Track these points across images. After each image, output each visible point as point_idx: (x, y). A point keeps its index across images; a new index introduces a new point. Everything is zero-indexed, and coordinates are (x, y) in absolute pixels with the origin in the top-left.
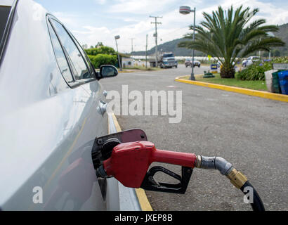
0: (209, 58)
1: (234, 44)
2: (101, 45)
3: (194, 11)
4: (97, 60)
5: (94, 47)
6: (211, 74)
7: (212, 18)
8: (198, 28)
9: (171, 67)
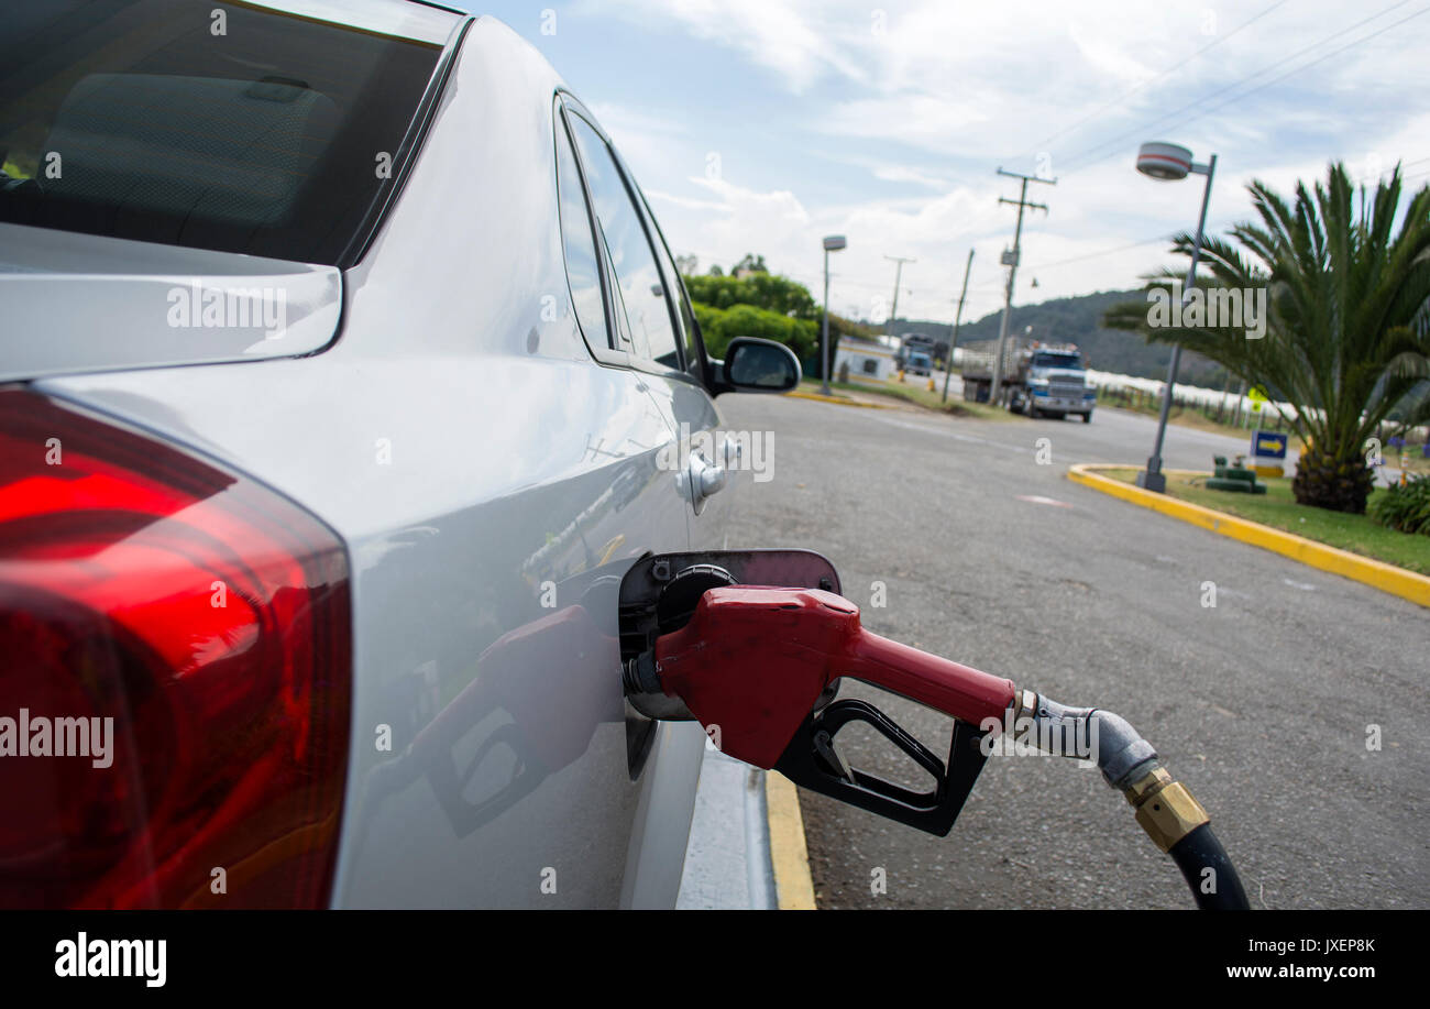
0: (1252, 403)
1: (1383, 348)
2: (759, 266)
3: (1209, 172)
4: (728, 332)
5: (727, 272)
6: (1249, 476)
7: (1292, 212)
8: (1219, 249)
9: (1058, 416)
